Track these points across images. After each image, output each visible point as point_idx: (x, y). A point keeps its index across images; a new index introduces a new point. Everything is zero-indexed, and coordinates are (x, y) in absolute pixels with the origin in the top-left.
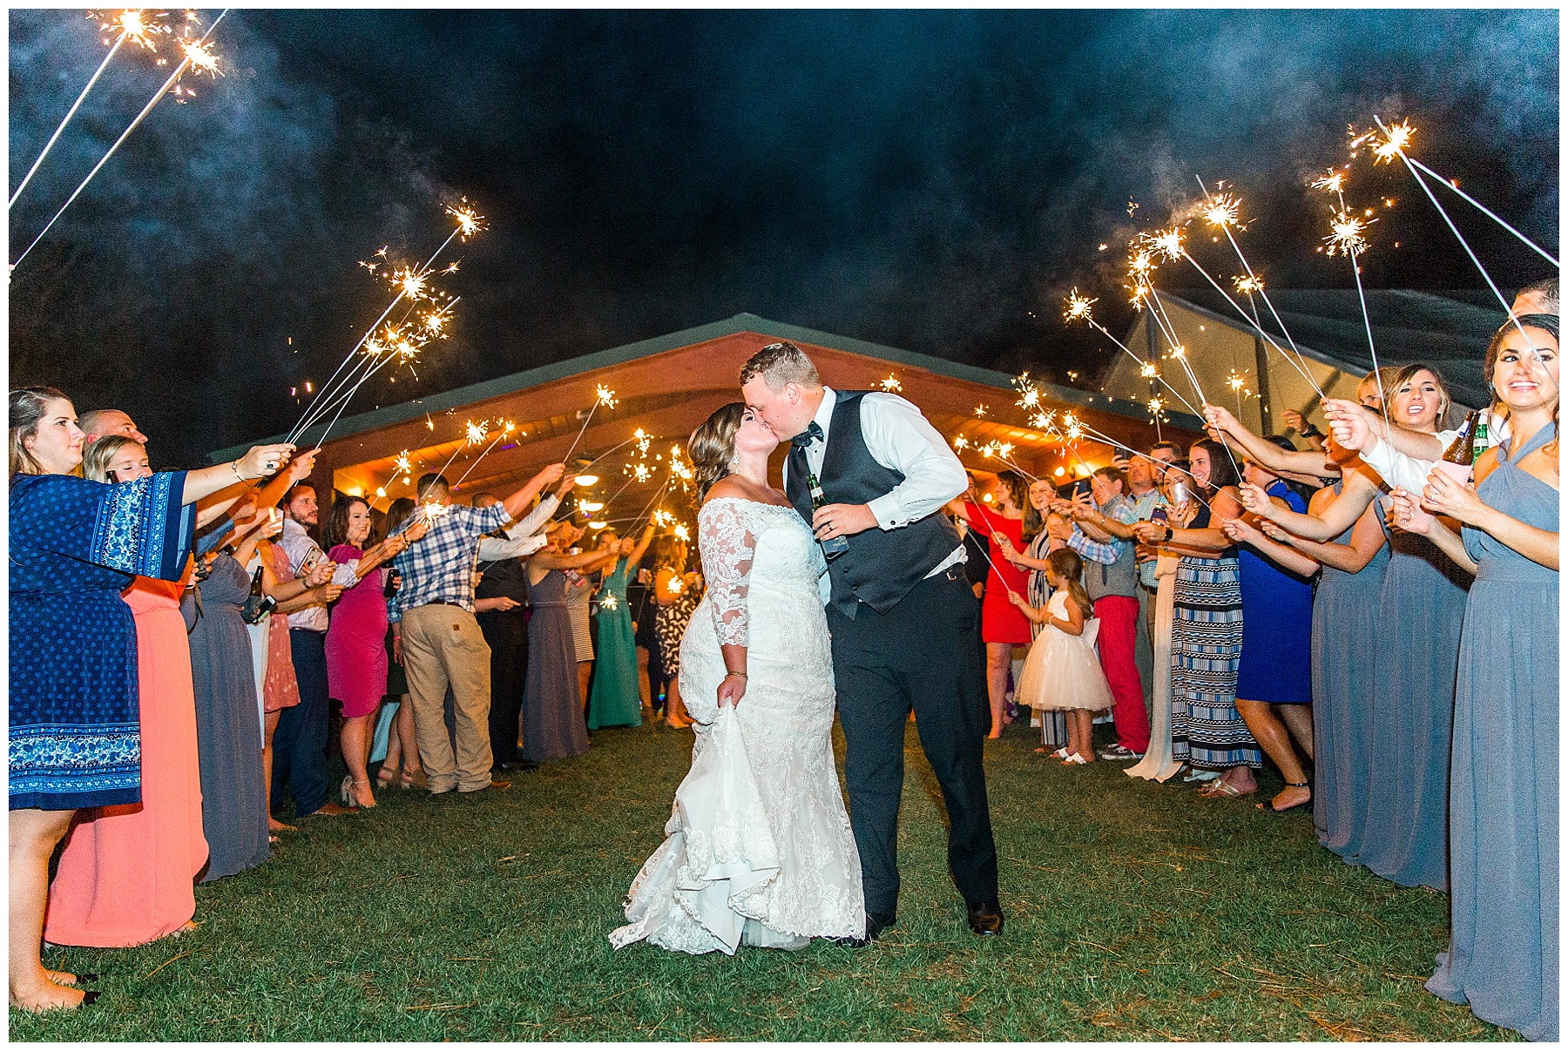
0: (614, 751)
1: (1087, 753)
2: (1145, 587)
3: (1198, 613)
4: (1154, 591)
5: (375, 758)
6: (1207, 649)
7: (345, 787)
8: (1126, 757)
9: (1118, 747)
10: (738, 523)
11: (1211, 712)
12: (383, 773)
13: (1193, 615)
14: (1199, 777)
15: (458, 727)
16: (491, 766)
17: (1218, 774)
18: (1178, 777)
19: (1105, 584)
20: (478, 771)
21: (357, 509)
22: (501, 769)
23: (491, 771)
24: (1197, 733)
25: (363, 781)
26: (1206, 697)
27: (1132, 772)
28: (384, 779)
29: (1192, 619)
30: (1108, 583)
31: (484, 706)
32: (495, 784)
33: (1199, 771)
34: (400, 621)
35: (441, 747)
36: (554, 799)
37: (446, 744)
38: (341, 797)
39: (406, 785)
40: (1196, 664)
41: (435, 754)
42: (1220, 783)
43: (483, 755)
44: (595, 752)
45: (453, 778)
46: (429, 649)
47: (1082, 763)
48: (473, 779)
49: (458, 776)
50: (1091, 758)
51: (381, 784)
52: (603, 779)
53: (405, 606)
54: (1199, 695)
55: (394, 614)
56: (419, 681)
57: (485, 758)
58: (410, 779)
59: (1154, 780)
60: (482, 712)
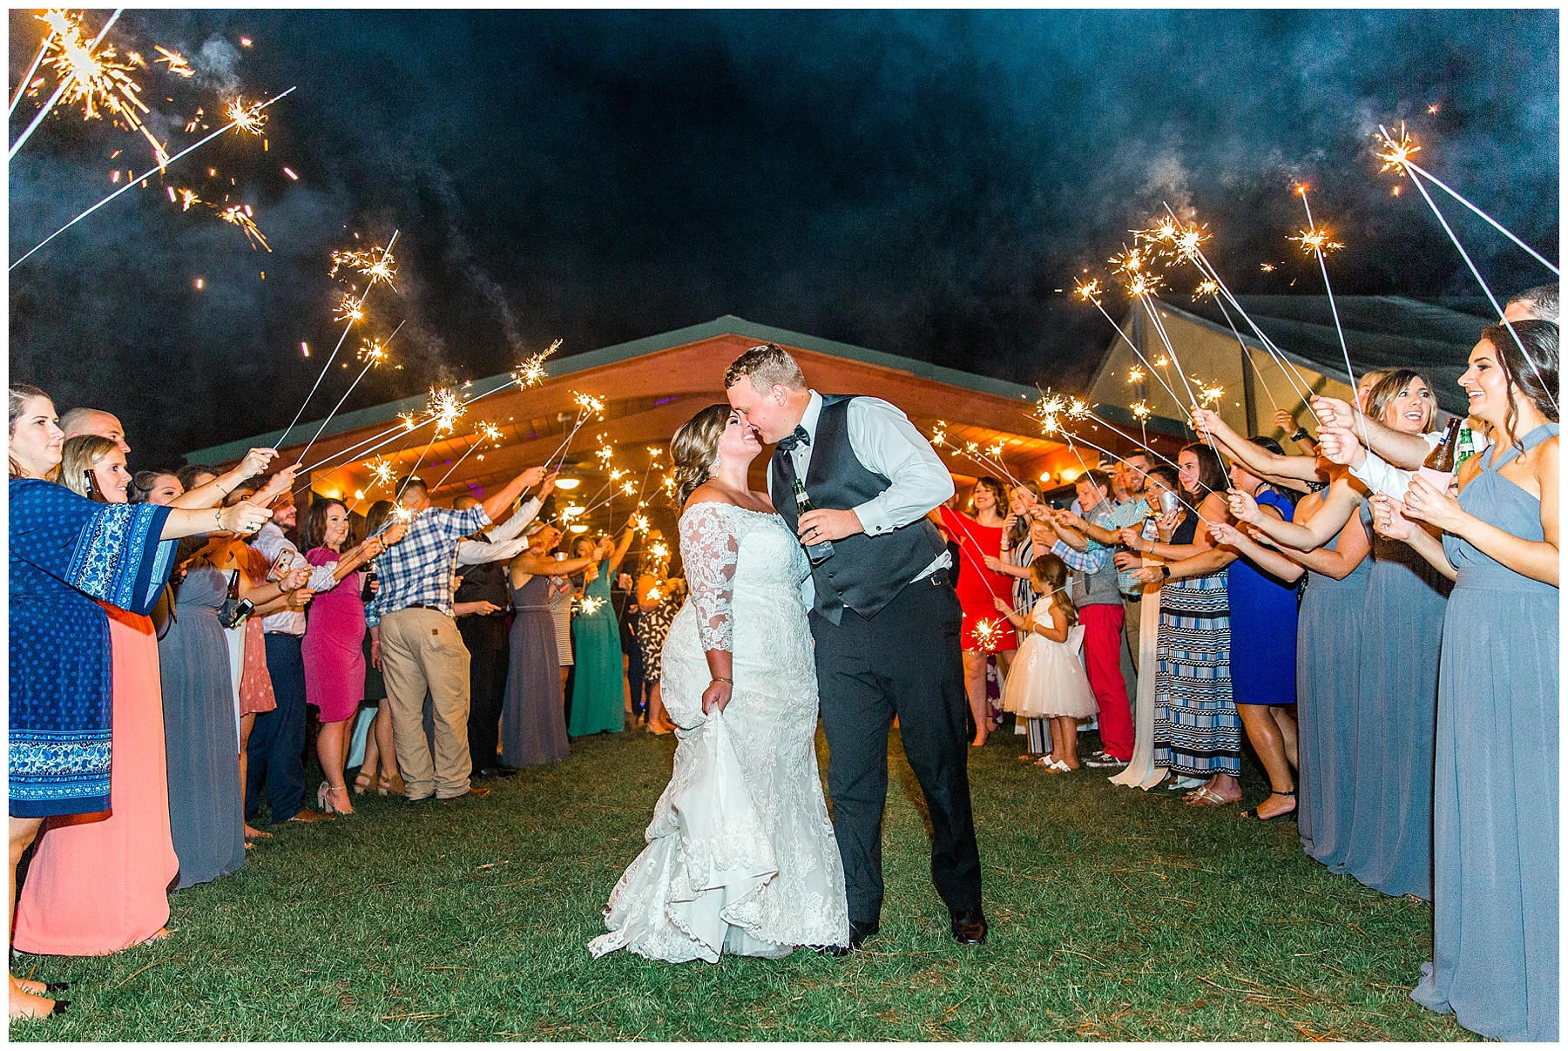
0: (595, 757)
1: (1072, 761)
3: (1184, 619)
4: (1135, 599)
5: (352, 764)
6: (1193, 656)
7: (322, 793)
8: (1111, 765)
9: (1103, 754)
10: (720, 527)
11: (1196, 719)
12: (360, 779)
13: (1179, 622)
15: (436, 733)
16: (469, 773)
17: (1202, 781)
18: (1162, 785)
19: (1087, 592)
20: (456, 778)
21: (334, 511)
22: (480, 775)
23: (470, 777)
24: (1185, 740)
25: (340, 787)
26: (1192, 704)
27: (1116, 780)
28: (361, 786)
29: (1178, 626)
30: (1092, 592)
31: (462, 711)
32: (474, 791)
33: (1184, 779)
34: (379, 626)
35: (420, 753)
36: (533, 806)
37: (424, 750)
38: (317, 803)
39: (383, 791)
40: (1183, 670)
41: (413, 759)
42: (1205, 791)
43: (462, 761)
44: (575, 759)
45: (432, 783)
46: (407, 653)
47: (1066, 770)
48: (451, 785)
49: (437, 782)
50: (1076, 765)
51: (359, 790)
52: (583, 786)
53: (383, 610)
54: (1186, 703)
55: (372, 619)
56: (397, 686)
57: (465, 764)
58: (388, 785)
59: (1138, 788)
60: (462, 717)
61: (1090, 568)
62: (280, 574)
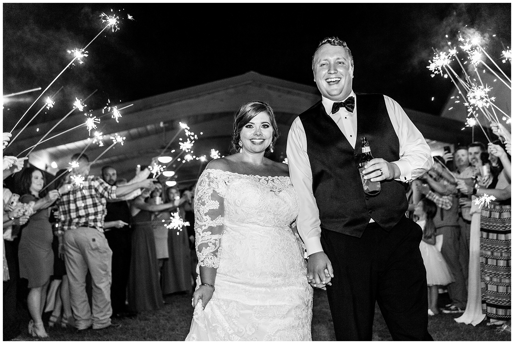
0: (178, 307)
1: (435, 310)
2: (465, 220)
3: (491, 235)
4: (469, 222)
5: (48, 309)
6: (495, 254)
7: (30, 326)
8: (456, 312)
9: (451, 306)
11: (497, 288)
12: (52, 318)
13: (488, 236)
14: (496, 323)
15: (94, 294)
16: (111, 315)
17: (505, 322)
18: (483, 323)
19: (442, 219)
20: (103, 318)
21: (36, 174)
22: (117, 317)
23: (111, 317)
24: (491, 299)
25: (40, 323)
26: (495, 280)
27: (459, 320)
28: (52, 322)
29: (488, 238)
30: (444, 219)
31: (107, 283)
32: (114, 325)
33: (494, 320)
34: (63, 235)
35: (83, 304)
36: (145, 333)
37: (86, 302)
38: (28, 331)
39: (64, 325)
40: (490, 262)
41: (80, 307)
42: (506, 326)
43: (106, 309)
44: (168, 307)
45: (90, 321)
46: (78, 250)
47: (432, 315)
48: (101, 322)
49: (93, 320)
50: (437, 313)
51: (51, 324)
52: (171, 322)
53: (66, 228)
54: (491, 278)
55: (60, 232)
56: (73, 268)
57: (109, 310)
58: (66, 322)
59: (470, 325)
60: (107, 285)
61: (447, 206)
62: (12, 207)
